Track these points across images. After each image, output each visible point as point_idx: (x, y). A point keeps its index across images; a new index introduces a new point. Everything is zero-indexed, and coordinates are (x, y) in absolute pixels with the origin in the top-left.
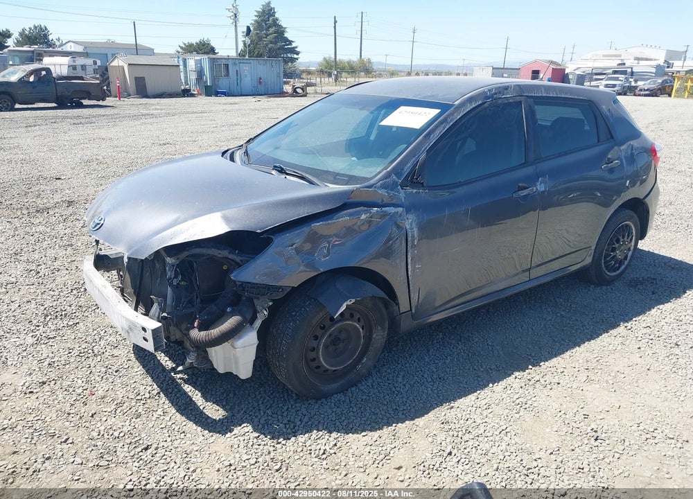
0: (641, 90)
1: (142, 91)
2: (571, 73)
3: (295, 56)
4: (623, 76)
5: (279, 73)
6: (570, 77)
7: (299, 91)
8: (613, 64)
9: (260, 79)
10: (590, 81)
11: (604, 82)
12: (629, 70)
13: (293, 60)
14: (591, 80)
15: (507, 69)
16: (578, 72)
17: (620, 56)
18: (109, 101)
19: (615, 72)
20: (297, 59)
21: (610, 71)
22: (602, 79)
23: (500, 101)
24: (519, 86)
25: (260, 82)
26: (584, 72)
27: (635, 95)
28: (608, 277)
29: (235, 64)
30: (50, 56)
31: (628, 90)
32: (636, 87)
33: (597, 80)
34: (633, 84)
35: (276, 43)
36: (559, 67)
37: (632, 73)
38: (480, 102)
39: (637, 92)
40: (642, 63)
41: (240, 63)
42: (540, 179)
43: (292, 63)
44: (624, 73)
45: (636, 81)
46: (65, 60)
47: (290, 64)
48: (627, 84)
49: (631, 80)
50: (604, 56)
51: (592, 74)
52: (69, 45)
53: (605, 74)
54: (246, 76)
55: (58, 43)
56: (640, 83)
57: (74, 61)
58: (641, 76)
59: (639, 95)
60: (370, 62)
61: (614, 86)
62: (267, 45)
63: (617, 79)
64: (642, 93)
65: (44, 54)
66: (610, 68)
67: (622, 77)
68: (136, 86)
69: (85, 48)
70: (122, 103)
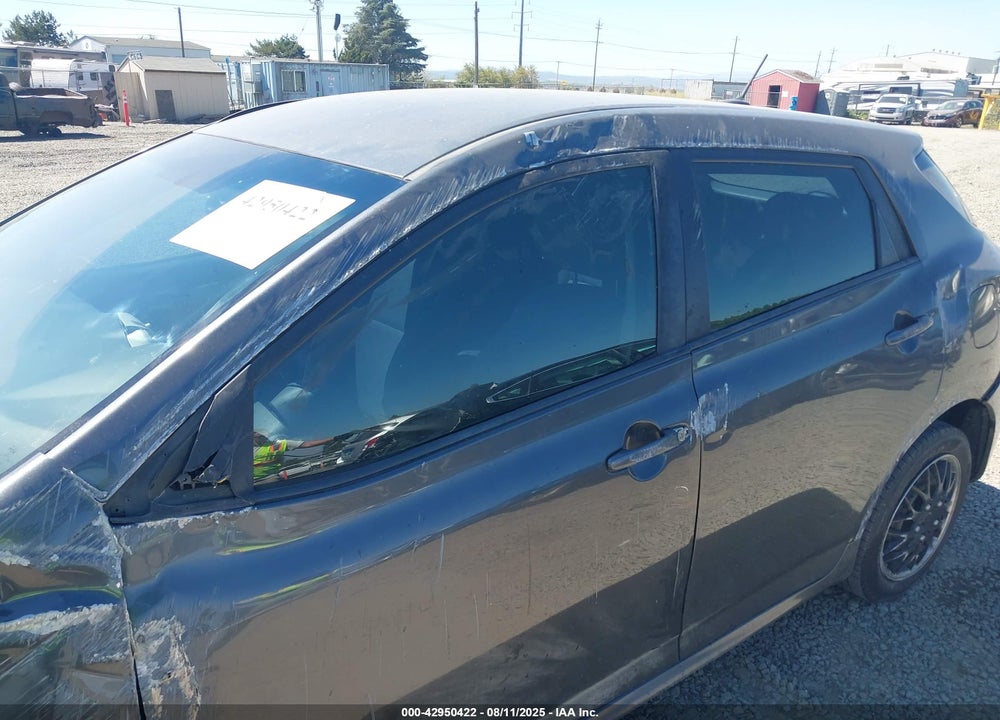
0: (932, 118)
1: (167, 111)
2: (829, 91)
3: (421, 62)
4: (905, 95)
5: (383, 88)
6: (828, 96)
8: (892, 77)
10: (857, 103)
11: (877, 105)
12: (915, 87)
13: (418, 68)
14: (858, 101)
15: (735, 84)
16: (840, 89)
17: (901, 66)
18: (107, 128)
19: (894, 90)
20: (424, 66)
21: (887, 88)
22: (874, 100)
23: (575, 168)
24: (647, 119)
26: (847, 89)
27: (923, 125)
28: (892, 586)
29: (314, 72)
30: (44, 58)
31: (914, 117)
32: (925, 113)
33: (866, 101)
34: (921, 108)
35: (392, 42)
36: (810, 82)
37: (920, 92)
38: (502, 173)
39: (927, 121)
40: (934, 76)
41: (322, 71)
42: (703, 399)
43: (417, 72)
44: (907, 91)
45: (925, 103)
46: (66, 65)
47: (413, 73)
48: (912, 109)
49: (917, 101)
50: (877, 66)
51: (859, 92)
52: (84, 42)
53: (878, 92)
54: (332, 90)
55: (68, 40)
56: (931, 108)
58: (935, 97)
59: (930, 125)
60: (533, 72)
61: (892, 110)
62: (379, 45)
63: (896, 100)
64: (933, 121)
65: (33, 54)
66: (885, 84)
67: (904, 97)
68: (158, 105)
69: (108, 47)
70: (129, 130)
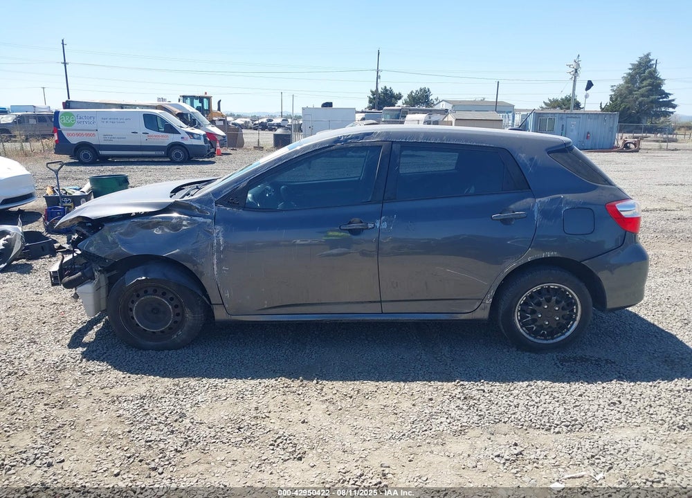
3: (671, 110)
5: (612, 128)
7: (632, 146)
9: (588, 133)
13: (667, 114)
20: (672, 113)
25: (587, 137)
29: (562, 118)
30: (413, 113)
35: (648, 97)
41: (568, 117)
52: (441, 103)
54: (572, 130)
55: (435, 103)
57: (430, 118)
62: (637, 99)
65: (409, 112)
69: (454, 106)
